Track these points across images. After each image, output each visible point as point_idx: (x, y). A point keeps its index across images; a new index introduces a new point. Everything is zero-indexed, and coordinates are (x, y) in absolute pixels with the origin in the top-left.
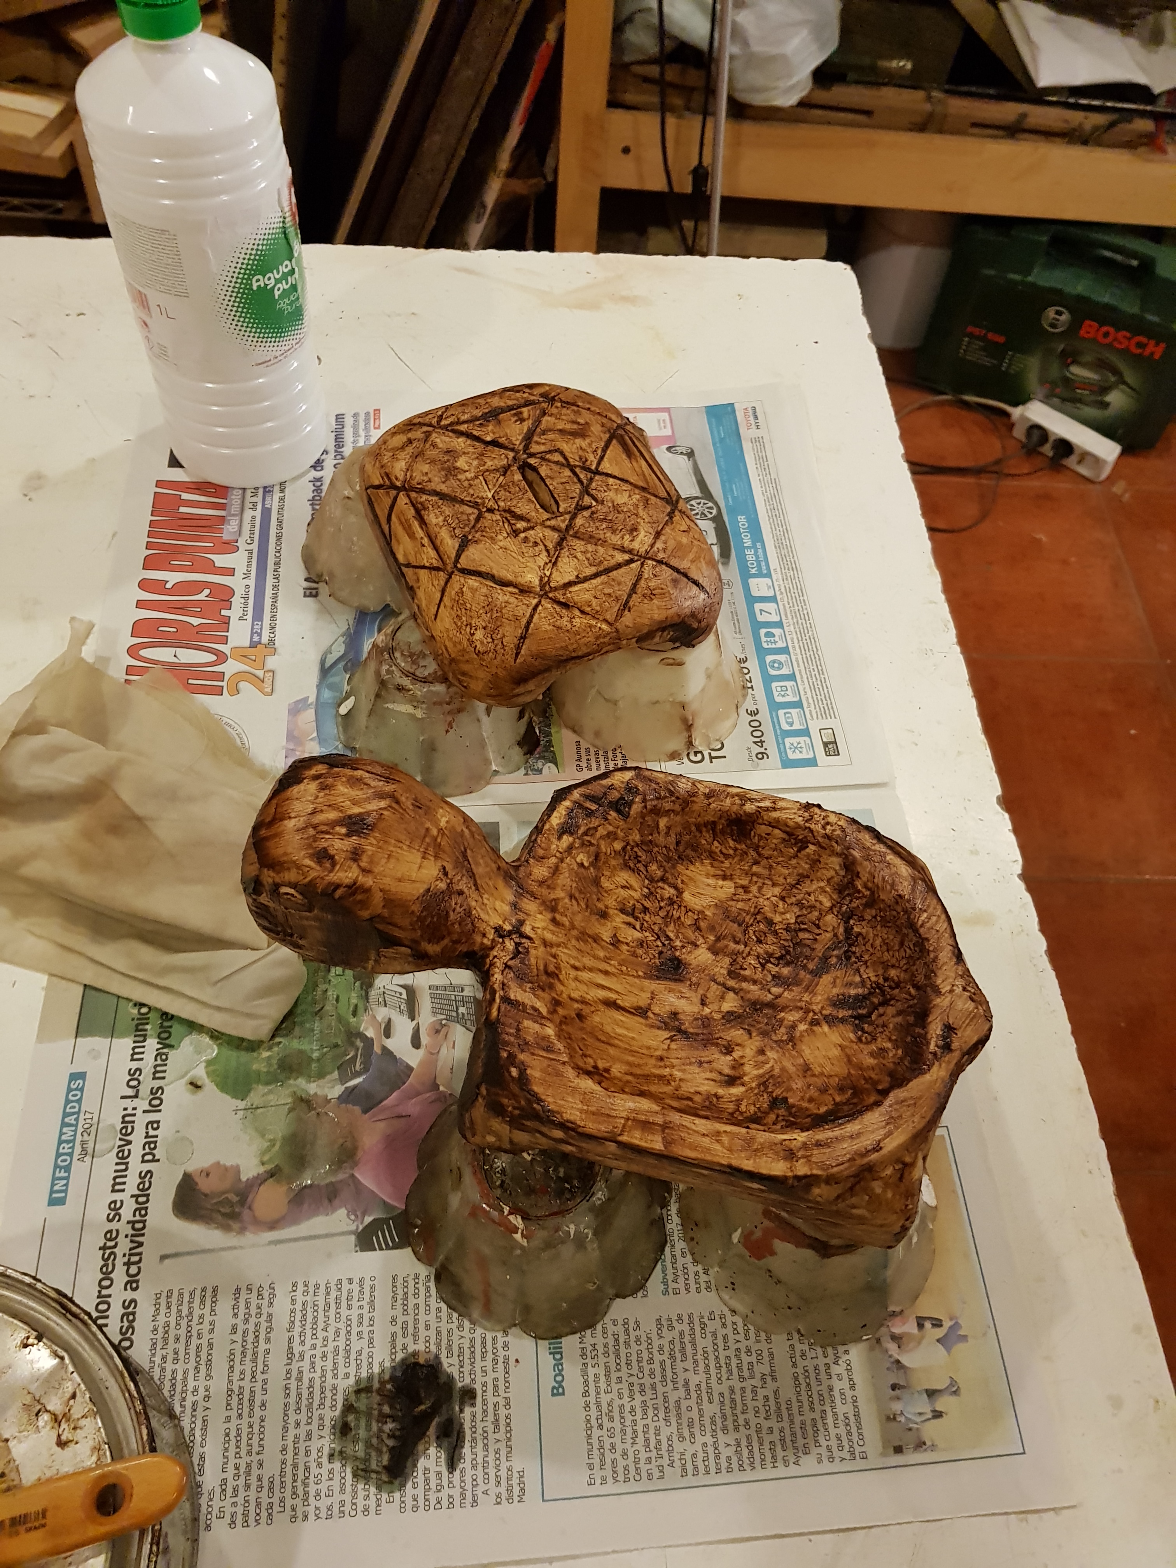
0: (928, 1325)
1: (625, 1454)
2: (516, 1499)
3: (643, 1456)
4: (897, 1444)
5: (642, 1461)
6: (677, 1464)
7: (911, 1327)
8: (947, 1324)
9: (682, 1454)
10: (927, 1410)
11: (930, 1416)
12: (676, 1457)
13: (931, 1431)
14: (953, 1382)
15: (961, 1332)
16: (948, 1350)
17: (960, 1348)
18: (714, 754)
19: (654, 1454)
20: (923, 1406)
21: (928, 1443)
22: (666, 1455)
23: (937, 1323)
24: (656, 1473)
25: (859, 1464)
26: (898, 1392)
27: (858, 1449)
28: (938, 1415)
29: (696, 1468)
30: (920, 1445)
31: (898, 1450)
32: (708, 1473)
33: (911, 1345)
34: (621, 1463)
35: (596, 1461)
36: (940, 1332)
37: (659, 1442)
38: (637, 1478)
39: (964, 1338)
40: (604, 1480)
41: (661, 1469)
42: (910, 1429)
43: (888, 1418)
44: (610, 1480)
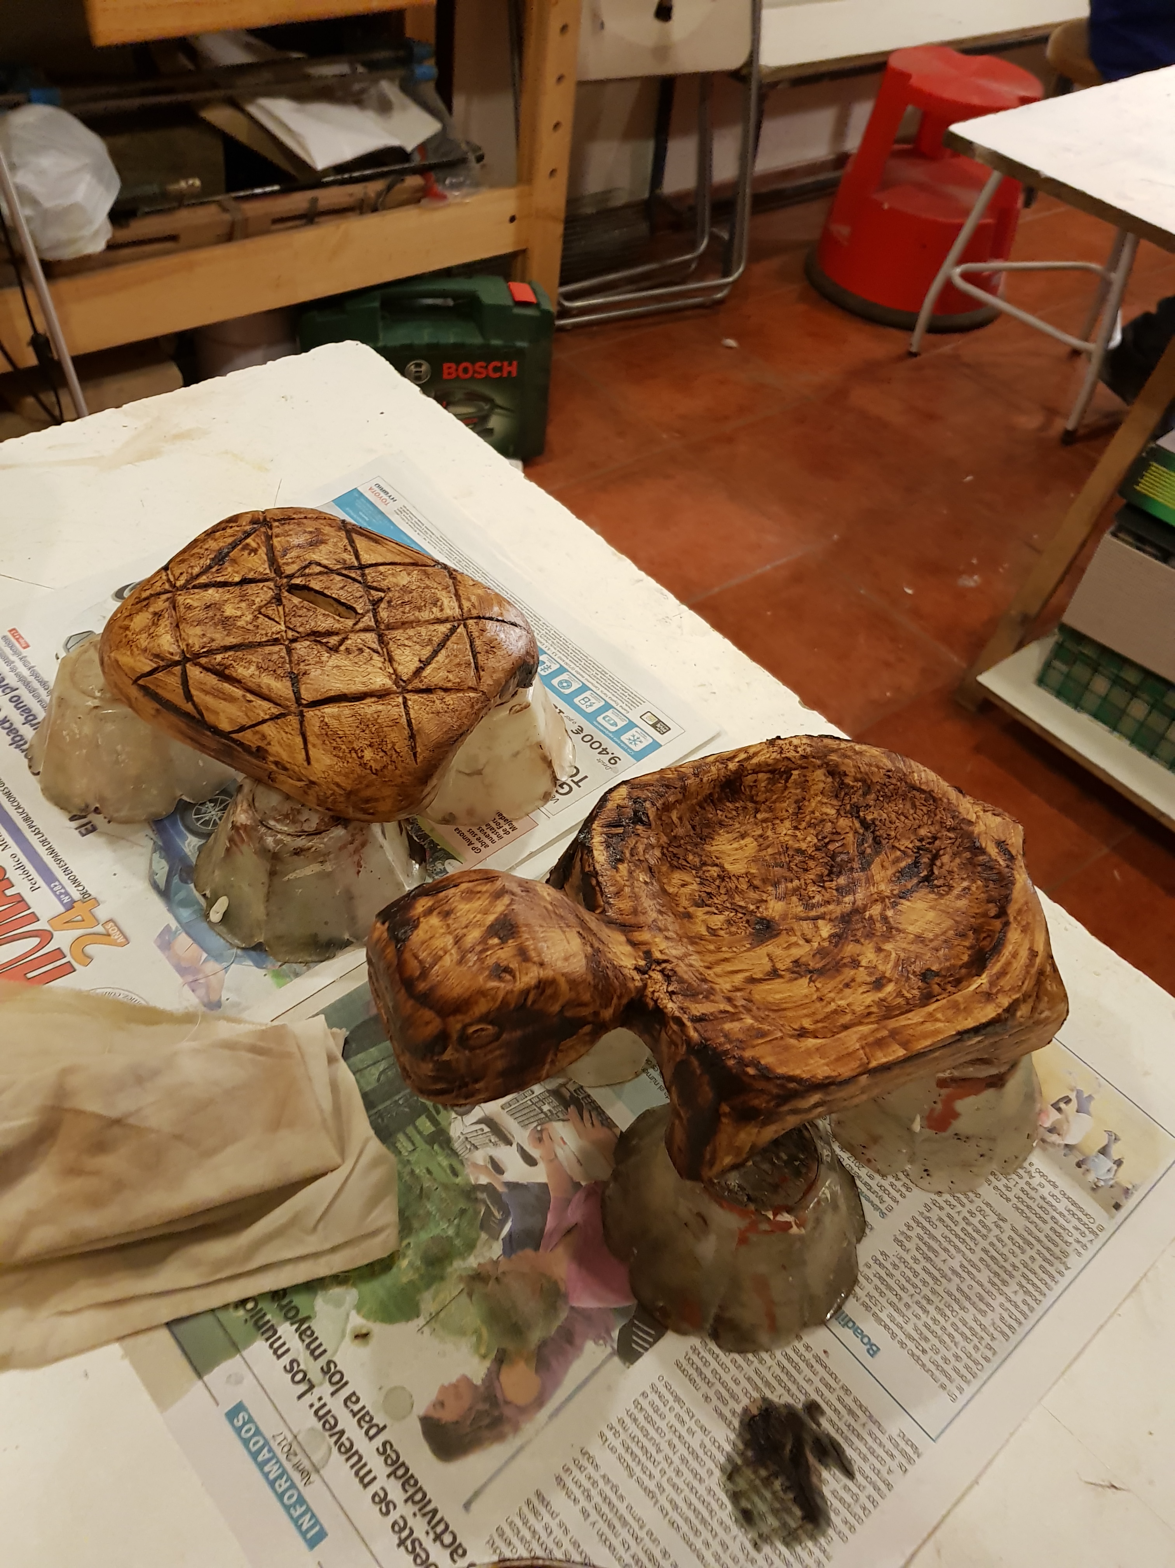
0: (1062, 1105)
1: (957, 1357)
2: (914, 1457)
3: (970, 1348)
4: (1113, 1203)
5: (973, 1352)
6: (996, 1334)
7: (1054, 1116)
8: (1073, 1096)
9: (994, 1324)
10: (1110, 1164)
11: (1115, 1167)
12: (992, 1330)
13: (1124, 1177)
14: (1109, 1133)
15: (1086, 1095)
16: (1088, 1113)
17: (1093, 1106)
18: (576, 779)
19: (976, 1341)
20: (1105, 1164)
21: (1130, 1187)
22: (983, 1334)
23: (1067, 1100)
24: (989, 1354)
25: (1103, 1236)
26: (1084, 1167)
27: (1094, 1227)
28: (1119, 1163)
29: (1010, 1327)
30: (1127, 1192)
31: (1117, 1206)
32: (1020, 1323)
33: (1065, 1127)
34: (960, 1366)
35: (943, 1379)
36: (1074, 1105)
37: (971, 1329)
38: (980, 1367)
39: (1090, 1097)
40: (961, 1390)
41: (990, 1348)
42: (1112, 1186)
43: (1093, 1189)
44: (964, 1385)
